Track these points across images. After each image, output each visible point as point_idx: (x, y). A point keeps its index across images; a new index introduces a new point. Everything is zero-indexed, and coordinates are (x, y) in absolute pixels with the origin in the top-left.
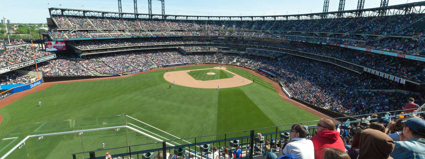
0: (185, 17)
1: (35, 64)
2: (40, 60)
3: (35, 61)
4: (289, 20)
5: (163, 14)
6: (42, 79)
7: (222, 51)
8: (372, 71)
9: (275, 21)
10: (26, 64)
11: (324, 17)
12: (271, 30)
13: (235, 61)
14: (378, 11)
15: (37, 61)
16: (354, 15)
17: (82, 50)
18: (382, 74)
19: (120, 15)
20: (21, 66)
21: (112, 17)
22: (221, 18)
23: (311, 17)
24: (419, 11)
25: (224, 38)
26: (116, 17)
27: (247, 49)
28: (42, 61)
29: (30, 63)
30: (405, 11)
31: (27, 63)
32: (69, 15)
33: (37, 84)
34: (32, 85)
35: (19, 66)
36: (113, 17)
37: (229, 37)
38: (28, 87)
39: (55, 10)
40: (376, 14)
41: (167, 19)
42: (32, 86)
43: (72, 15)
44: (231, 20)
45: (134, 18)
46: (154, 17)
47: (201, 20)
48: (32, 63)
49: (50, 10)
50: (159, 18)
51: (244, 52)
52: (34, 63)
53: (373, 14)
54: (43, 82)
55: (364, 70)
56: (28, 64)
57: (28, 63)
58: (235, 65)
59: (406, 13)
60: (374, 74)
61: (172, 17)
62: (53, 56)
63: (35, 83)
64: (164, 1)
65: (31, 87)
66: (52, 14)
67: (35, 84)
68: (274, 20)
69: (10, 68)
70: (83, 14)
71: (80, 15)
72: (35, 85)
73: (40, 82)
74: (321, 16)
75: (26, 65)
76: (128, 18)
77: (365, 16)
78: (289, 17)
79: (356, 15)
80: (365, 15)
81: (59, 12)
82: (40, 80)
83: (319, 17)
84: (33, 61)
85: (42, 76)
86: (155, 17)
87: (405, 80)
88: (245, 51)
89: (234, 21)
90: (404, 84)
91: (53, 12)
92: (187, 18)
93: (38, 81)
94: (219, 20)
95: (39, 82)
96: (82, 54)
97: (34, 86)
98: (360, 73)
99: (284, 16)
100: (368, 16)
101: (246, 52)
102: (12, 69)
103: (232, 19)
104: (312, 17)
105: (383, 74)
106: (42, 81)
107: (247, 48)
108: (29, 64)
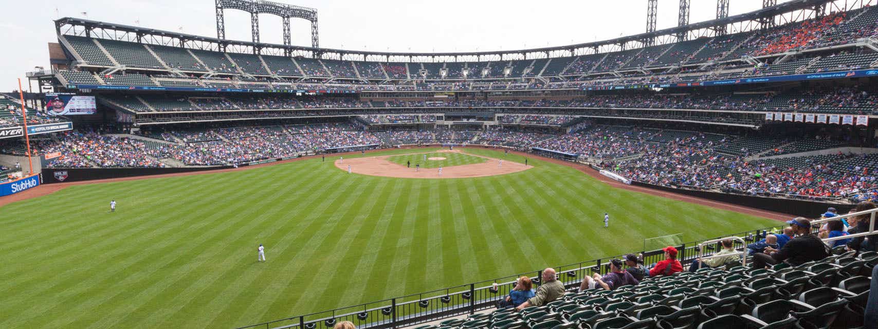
0: (362, 56)
1: (24, 137)
2: (36, 129)
3: (24, 129)
4: (577, 56)
5: (315, 47)
6: (40, 174)
7: (446, 123)
8: (786, 116)
9: (548, 59)
10: (3, 132)
11: (648, 44)
12: (543, 75)
13: (475, 139)
14: (759, 20)
15: (30, 129)
16: (710, 33)
17: (137, 113)
18: (811, 117)
19: (220, 47)
21: (202, 49)
22: (435, 57)
23: (621, 45)
24: (844, 8)
25: (447, 96)
26: (211, 49)
27: (498, 117)
29: (13, 131)
30: (815, 11)
31: (5, 130)
32: (105, 38)
33: (28, 185)
34: (15, 187)
36: (204, 49)
37: (456, 93)
39: (71, 25)
40: (755, 25)
41: (323, 58)
43: (111, 39)
44: (458, 61)
45: (252, 53)
46: (295, 53)
47: (395, 61)
48: (18, 134)
49: (59, 23)
50: (307, 57)
51: (492, 123)
52: (21, 132)
53: (749, 26)
54: (42, 182)
55: (767, 119)
56: (7, 134)
57: (8, 130)
58: (480, 146)
59: (817, 14)
60: (791, 120)
61: (334, 54)
62: (67, 126)
63: (24, 182)
64: (316, 21)
65: (13, 191)
66: (62, 33)
67: (22, 184)
68: (546, 57)
70: (136, 39)
71: (130, 41)
72: (22, 187)
73: (35, 181)
74: (643, 42)
75: (4, 134)
76: (240, 52)
77: (735, 31)
78: (576, 50)
79: (716, 32)
80: (733, 30)
81: (80, 31)
82: (35, 177)
83: (639, 43)
84: (19, 129)
85: (41, 168)
86: (298, 55)
87: (867, 117)
88: (492, 119)
89: (464, 63)
90: (866, 124)
91: (66, 29)
92: (365, 59)
93: (30, 179)
94: (432, 62)
95: (33, 181)
96: (138, 124)
97: (20, 190)
98: (757, 127)
99: (566, 48)
100: (739, 32)
101: (496, 122)
103: (460, 59)
104: (624, 46)
105: (813, 117)
106: (40, 181)
107: (497, 115)
108: (11, 134)
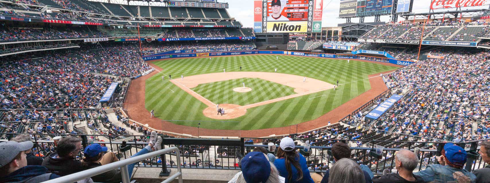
1: (419, 45)
3: (420, 41)
8: (91, 40)
20: (398, 42)
28: (435, 44)
29: (412, 42)
33: (407, 64)
35: (395, 41)
48: (415, 43)
52: (417, 43)
57: (409, 41)
67: (404, 63)
69: (386, 40)
93: (410, 62)
102: (387, 42)
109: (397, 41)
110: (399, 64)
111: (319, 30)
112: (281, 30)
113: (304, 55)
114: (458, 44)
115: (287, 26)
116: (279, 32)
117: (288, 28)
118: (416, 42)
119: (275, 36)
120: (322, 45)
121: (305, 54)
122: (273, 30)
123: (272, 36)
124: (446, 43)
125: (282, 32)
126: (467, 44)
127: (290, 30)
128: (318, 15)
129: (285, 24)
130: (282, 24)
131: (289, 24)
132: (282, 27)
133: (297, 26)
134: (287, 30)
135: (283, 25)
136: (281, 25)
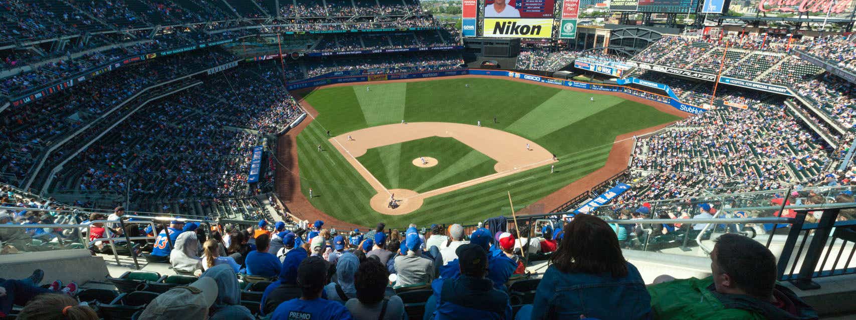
3: (717, 77)
15: (724, 79)
20: (685, 74)
28: (738, 84)
29: (705, 76)
31: (698, 74)
33: (694, 112)
35: (682, 72)
38: (677, 105)
42: (683, 108)
48: (709, 79)
52: (713, 79)
56: (699, 76)
57: (701, 74)
62: (785, 91)
65: (681, 109)
67: (690, 109)
69: (668, 69)
93: (699, 109)
95: (701, 111)
97: (687, 111)
102: (669, 71)
109: (684, 71)
110: (683, 111)
111: (572, 34)
112: (507, 33)
113: (540, 81)
114: (770, 88)
115: (519, 26)
116: (504, 35)
117: (519, 30)
118: (711, 77)
119: (497, 44)
120: (574, 61)
121: (542, 79)
122: (495, 32)
123: (492, 44)
124: (754, 85)
125: (509, 36)
126: (782, 90)
127: (522, 33)
128: (572, 9)
129: (515, 23)
130: (510, 23)
131: (521, 22)
132: (508, 27)
133: (534, 27)
134: (517, 33)
135: (511, 25)
136: (507, 24)
